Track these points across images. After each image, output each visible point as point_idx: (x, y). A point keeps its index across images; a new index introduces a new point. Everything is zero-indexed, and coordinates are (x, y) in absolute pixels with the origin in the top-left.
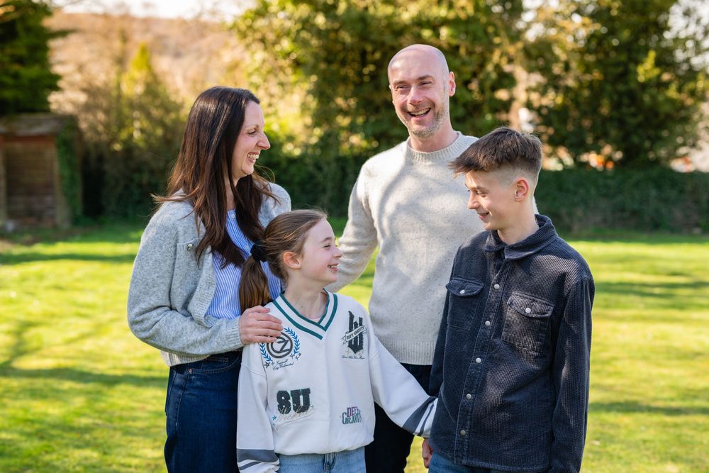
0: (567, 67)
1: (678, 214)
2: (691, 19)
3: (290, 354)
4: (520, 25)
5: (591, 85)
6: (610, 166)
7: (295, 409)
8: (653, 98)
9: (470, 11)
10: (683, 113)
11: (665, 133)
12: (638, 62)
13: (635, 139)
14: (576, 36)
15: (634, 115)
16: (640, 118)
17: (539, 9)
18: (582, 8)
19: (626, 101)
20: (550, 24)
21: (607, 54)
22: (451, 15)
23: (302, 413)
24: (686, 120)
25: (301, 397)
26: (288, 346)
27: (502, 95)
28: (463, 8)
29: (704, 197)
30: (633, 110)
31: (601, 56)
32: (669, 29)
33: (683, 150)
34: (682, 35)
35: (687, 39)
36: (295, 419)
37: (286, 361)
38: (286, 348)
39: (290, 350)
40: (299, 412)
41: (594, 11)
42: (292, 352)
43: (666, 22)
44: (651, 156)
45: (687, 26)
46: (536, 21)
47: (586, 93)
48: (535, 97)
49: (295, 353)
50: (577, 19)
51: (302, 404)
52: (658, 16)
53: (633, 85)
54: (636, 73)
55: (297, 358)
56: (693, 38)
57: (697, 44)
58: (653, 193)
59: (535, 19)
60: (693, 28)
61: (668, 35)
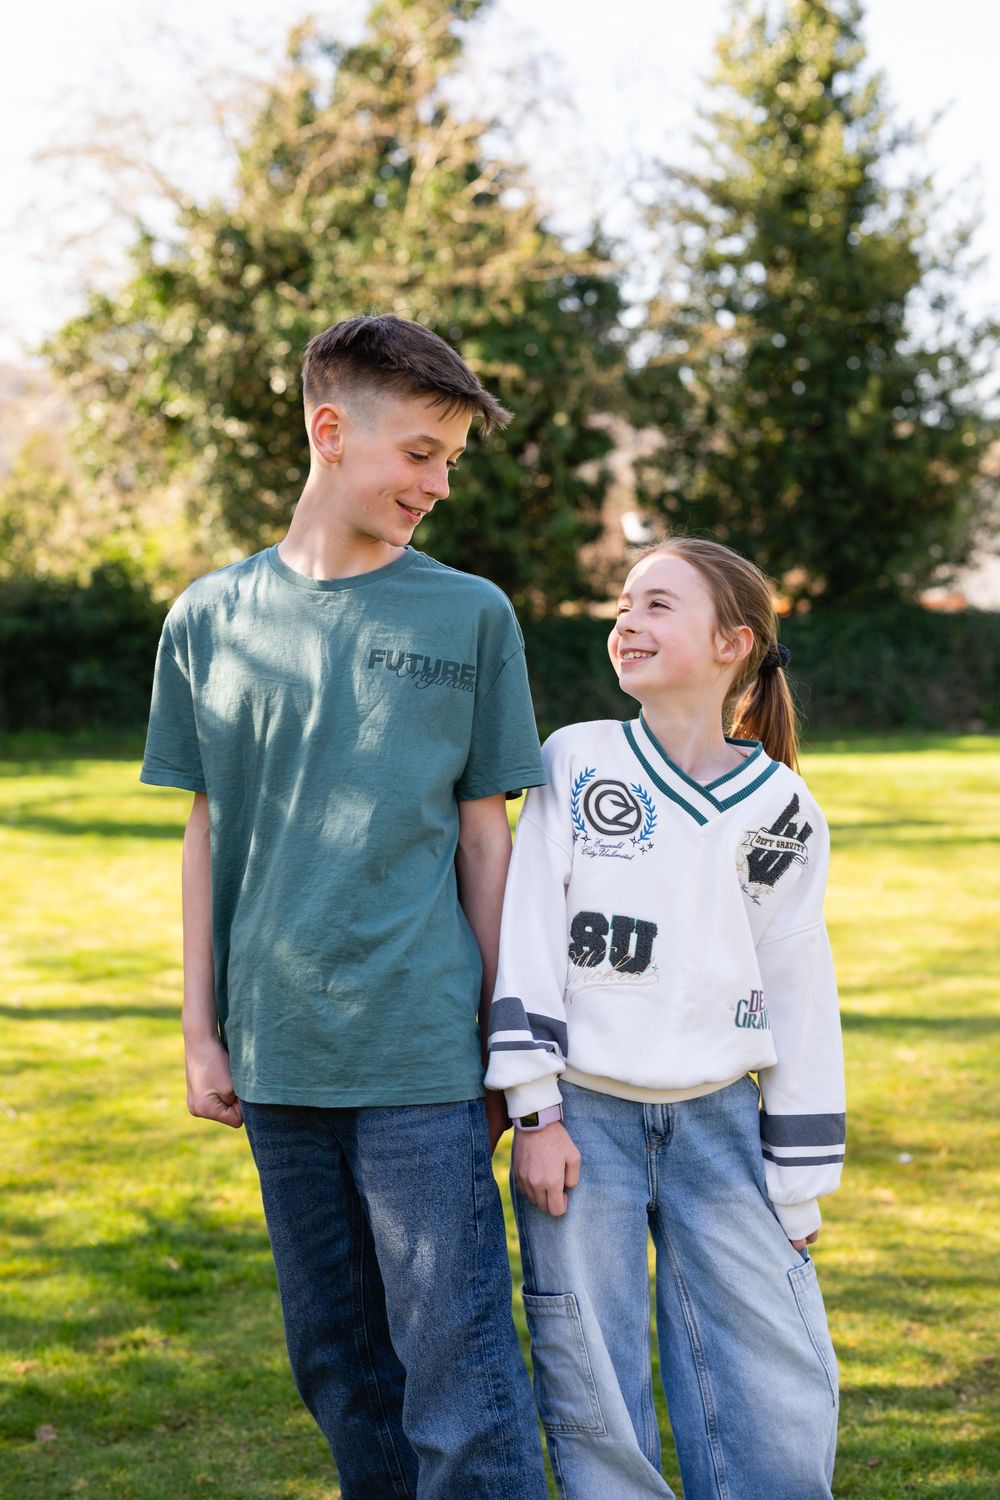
0: (711, 418)
1: (939, 696)
2: (945, 315)
3: (631, 836)
4: (617, 335)
5: (761, 450)
6: (804, 607)
7: (614, 960)
8: (882, 468)
9: (518, 307)
10: (940, 498)
11: (906, 540)
12: (849, 402)
13: (850, 552)
14: (727, 355)
15: (846, 503)
16: (857, 509)
17: (652, 305)
18: (735, 299)
19: (828, 474)
20: (675, 331)
21: (787, 387)
22: (479, 317)
23: (627, 974)
24: (946, 510)
25: (634, 937)
26: (631, 818)
27: (588, 472)
28: (505, 303)
29: (988, 661)
30: (843, 493)
31: (776, 391)
32: (905, 336)
33: (943, 571)
34: (932, 347)
35: (941, 353)
36: (608, 981)
37: (619, 846)
38: (625, 820)
39: (633, 828)
40: (621, 970)
41: (757, 306)
42: (637, 834)
43: (899, 321)
44: (882, 583)
45: (939, 330)
46: (647, 326)
47: (751, 464)
48: (651, 475)
49: (642, 838)
50: (726, 320)
51: (632, 951)
52: (882, 311)
53: (840, 445)
54: (845, 422)
55: (642, 849)
56: (950, 352)
57: (960, 363)
58: (889, 655)
59: (644, 323)
60: (950, 334)
61: (904, 348)
